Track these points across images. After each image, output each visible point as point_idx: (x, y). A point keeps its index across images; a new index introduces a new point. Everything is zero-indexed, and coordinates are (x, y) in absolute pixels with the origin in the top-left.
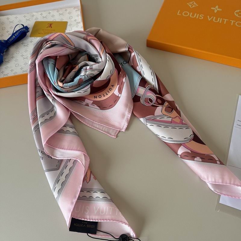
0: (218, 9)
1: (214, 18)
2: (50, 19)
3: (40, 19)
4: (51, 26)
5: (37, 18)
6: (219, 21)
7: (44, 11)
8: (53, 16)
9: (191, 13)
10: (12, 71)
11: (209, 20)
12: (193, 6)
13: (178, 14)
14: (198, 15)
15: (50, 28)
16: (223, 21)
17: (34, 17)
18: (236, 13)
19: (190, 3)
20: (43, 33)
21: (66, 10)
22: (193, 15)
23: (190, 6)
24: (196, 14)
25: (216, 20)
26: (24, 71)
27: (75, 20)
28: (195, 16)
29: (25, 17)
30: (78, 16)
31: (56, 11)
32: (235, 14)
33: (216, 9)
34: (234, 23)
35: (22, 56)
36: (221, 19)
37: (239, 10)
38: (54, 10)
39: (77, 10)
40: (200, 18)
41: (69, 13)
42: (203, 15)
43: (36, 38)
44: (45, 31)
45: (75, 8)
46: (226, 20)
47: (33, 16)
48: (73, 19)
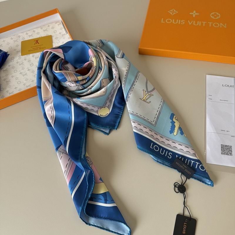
0: (196, 14)
1: (194, 22)
2: (36, 36)
3: (27, 38)
4: (37, 42)
5: (24, 38)
6: (199, 24)
7: (29, 31)
8: (38, 33)
9: (173, 20)
10: (16, 88)
11: (190, 24)
12: (174, 14)
13: (162, 22)
14: (180, 21)
15: (37, 44)
16: (202, 24)
17: (21, 38)
18: (212, 15)
19: (171, 11)
20: (33, 50)
21: (49, 26)
22: (175, 21)
23: (171, 14)
24: (177, 20)
25: (196, 23)
26: (28, 86)
27: (60, 33)
28: (177, 22)
29: (12, 39)
30: (61, 29)
31: (39, 29)
32: (211, 17)
33: (194, 14)
34: (212, 25)
35: (21, 73)
36: (200, 22)
37: (213, 13)
38: (38, 27)
39: (59, 24)
40: (182, 24)
41: (53, 28)
42: (184, 21)
43: (28, 55)
44: (33, 48)
45: (56, 22)
46: (204, 22)
47: (19, 37)
48: (58, 33)
